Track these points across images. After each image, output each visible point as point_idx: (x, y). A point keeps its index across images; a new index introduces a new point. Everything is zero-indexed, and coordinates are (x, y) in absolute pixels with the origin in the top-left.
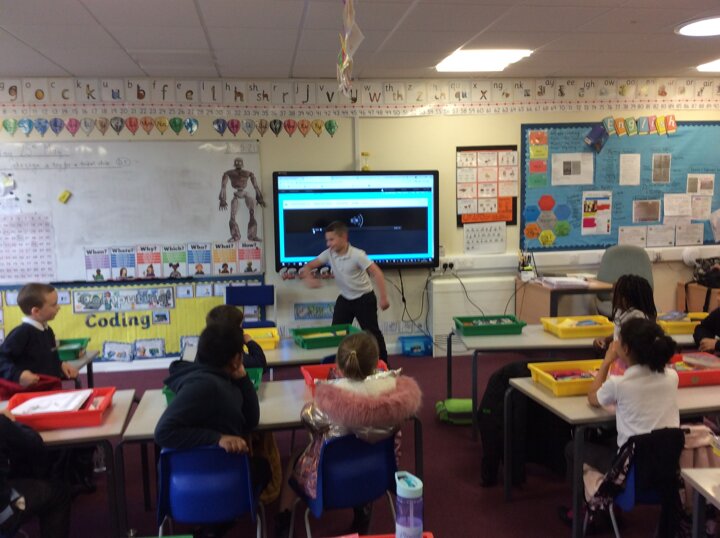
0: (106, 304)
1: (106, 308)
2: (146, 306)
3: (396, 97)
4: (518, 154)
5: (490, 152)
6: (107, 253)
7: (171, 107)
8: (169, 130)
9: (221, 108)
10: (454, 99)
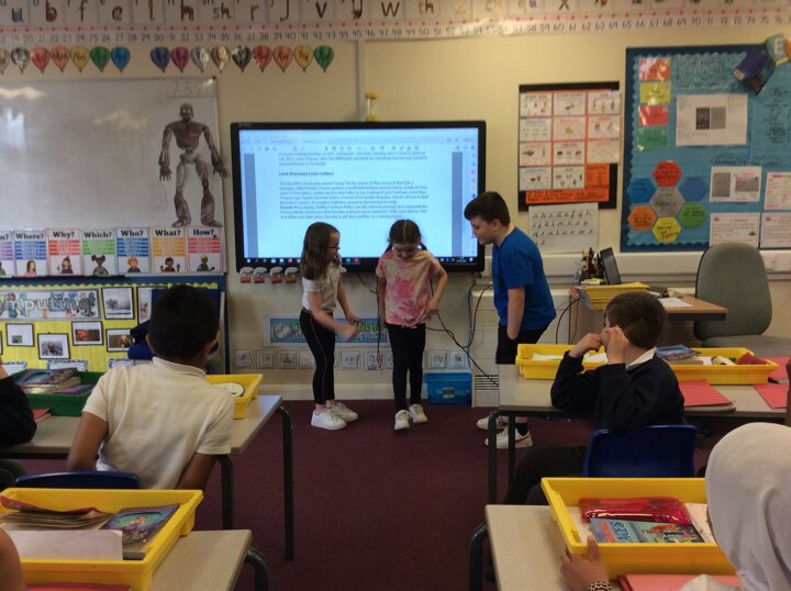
0: (10, 310)
1: (10, 316)
2: (62, 314)
3: (424, 8)
4: (621, 95)
5: (575, 93)
6: (9, 240)
7: (93, 32)
8: (91, 66)
9: (162, 32)
10: (516, 10)
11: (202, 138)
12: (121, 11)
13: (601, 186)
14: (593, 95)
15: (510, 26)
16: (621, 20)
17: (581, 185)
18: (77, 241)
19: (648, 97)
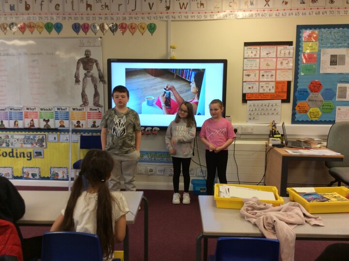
0: (6, 143)
1: (7, 146)
2: (30, 146)
3: (199, 5)
4: (293, 48)
5: (271, 47)
6: (7, 111)
7: (46, 16)
8: (45, 31)
9: (77, 16)
10: (243, 6)
11: (95, 66)
12: (59, 6)
13: (283, 92)
14: (280, 48)
15: (241, 14)
16: (294, 12)
17: (273, 91)
18: (37, 112)
19: (307, 49)
